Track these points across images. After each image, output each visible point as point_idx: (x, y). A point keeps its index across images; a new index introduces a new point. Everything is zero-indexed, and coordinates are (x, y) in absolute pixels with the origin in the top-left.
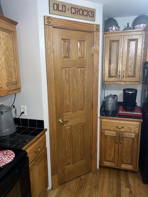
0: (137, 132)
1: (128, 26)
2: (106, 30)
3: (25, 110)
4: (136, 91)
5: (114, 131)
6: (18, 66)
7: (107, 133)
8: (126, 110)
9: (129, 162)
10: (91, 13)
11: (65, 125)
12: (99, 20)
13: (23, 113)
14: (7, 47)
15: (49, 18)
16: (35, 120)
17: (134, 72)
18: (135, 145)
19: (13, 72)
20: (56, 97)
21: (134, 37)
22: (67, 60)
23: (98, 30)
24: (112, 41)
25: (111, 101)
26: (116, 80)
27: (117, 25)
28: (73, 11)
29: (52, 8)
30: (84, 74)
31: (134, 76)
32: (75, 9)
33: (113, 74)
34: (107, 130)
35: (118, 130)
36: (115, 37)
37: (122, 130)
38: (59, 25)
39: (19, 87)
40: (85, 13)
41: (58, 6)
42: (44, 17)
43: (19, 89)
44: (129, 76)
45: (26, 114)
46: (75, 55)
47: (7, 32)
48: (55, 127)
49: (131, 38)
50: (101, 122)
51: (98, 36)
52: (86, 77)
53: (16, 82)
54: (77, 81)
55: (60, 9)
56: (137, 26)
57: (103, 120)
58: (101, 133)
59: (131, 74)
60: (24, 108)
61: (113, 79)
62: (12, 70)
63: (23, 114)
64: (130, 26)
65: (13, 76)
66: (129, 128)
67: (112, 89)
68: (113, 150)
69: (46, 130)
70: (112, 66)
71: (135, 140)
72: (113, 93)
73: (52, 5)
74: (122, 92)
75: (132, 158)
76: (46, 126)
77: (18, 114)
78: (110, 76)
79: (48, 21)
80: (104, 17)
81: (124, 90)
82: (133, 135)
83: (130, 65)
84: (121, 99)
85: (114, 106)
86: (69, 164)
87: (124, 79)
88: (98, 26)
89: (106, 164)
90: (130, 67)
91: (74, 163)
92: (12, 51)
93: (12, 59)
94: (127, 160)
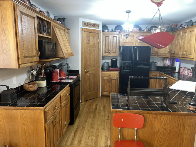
0: (117, 77)
1: (113, 30)
2: (103, 32)
4: (117, 60)
5: (108, 77)
7: (104, 78)
8: (113, 68)
9: (114, 91)
10: (97, 26)
11: (87, 73)
12: (101, 28)
13: (70, 67)
15: (83, 28)
16: (75, 70)
17: (116, 51)
18: (117, 83)
20: (84, 60)
21: (115, 35)
22: (88, 45)
23: (100, 32)
24: (106, 37)
25: (106, 65)
26: (108, 54)
27: (108, 29)
28: (91, 25)
29: (84, 25)
30: (95, 51)
31: (116, 53)
32: (92, 24)
33: (107, 51)
34: (105, 77)
35: (109, 76)
36: (107, 35)
37: (111, 76)
38: (86, 31)
40: (96, 26)
41: (86, 24)
42: (81, 28)
44: (114, 53)
45: (71, 67)
46: (91, 43)
48: (83, 73)
49: (114, 36)
50: (102, 73)
51: (100, 35)
52: (96, 52)
54: (92, 54)
55: (87, 25)
56: (116, 31)
57: (103, 72)
58: (102, 79)
59: (114, 52)
60: (70, 65)
61: (107, 54)
64: (114, 30)
66: (114, 75)
67: (106, 60)
68: (107, 86)
69: (80, 74)
70: (106, 48)
71: (117, 80)
72: (107, 61)
73: (84, 24)
74: (111, 61)
75: (116, 89)
76: (80, 72)
77: (68, 68)
78: (105, 53)
79: (82, 30)
80: (103, 24)
81: (112, 59)
82: (116, 78)
83: (114, 47)
84: (110, 65)
85: (107, 67)
86: (88, 92)
87: (112, 54)
88: (100, 31)
89: (104, 93)
90: (114, 48)
91: (90, 92)
94: (114, 90)
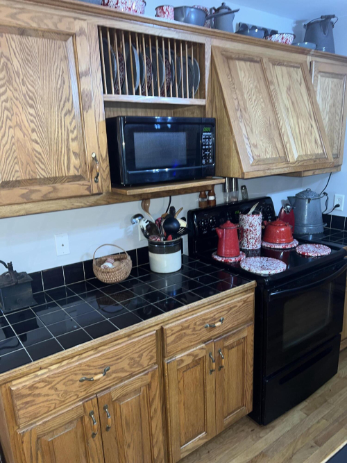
3: (341, 202)
6: (343, 129)
13: (338, 206)
14: (334, 101)
19: (336, 139)
39: (340, 163)
43: (337, 167)
45: (342, 208)
47: (338, 78)
53: (337, 154)
60: (340, 199)
62: (335, 136)
63: (338, 208)
65: (335, 145)
77: (330, 206)
92: (340, 106)
93: (337, 118)
